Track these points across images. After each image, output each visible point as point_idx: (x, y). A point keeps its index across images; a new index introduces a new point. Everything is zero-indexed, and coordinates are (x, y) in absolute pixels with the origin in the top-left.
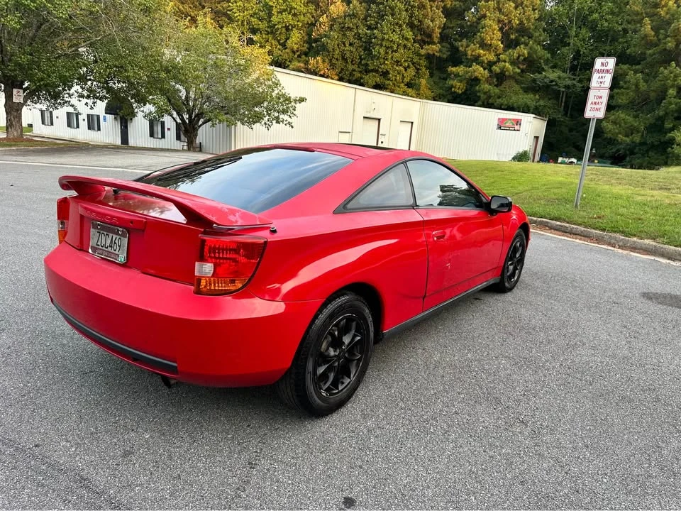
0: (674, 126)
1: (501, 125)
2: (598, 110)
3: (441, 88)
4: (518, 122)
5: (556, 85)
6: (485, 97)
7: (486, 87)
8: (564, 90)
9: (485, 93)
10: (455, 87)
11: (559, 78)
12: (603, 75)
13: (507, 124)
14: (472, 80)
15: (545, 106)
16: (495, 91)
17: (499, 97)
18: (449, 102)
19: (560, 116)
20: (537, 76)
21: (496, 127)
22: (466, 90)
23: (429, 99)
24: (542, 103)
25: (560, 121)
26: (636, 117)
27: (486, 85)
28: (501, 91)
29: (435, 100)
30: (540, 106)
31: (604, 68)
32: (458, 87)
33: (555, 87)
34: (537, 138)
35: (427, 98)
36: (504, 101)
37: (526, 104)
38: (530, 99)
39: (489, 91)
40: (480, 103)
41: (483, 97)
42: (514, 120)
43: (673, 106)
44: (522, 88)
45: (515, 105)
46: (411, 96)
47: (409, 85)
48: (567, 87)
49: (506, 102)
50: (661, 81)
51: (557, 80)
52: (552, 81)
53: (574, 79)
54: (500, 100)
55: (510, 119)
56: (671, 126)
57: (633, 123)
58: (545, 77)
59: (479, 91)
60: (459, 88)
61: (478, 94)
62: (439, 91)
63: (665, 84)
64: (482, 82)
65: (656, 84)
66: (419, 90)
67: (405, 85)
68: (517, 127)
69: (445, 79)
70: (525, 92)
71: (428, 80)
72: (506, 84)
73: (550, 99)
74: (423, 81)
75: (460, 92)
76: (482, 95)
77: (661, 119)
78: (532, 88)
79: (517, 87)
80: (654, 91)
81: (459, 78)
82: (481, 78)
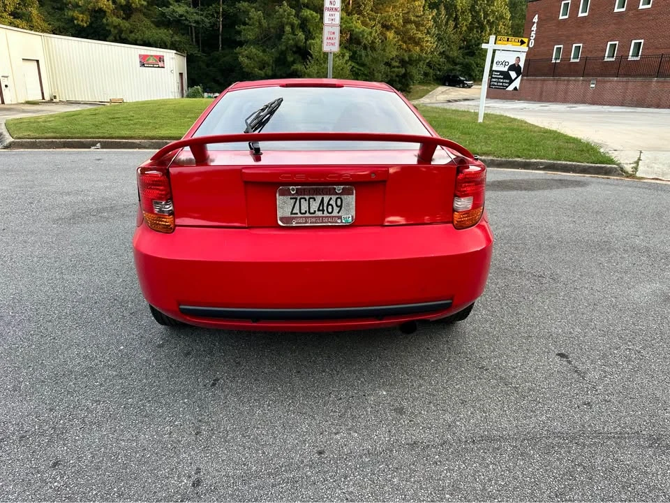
0: (294, 60)
1: (144, 62)
2: (333, 44)
3: (58, 20)
4: (161, 59)
5: (186, 19)
6: (116, 31)
7: (115, 20)
8: (194, 25)
9: (115, 27)
10: (77, 19)
11: (187, 12)
12: (333, 13)
13: (150, 61)
14: (96, 12)
15: (180, 42)
16: (125, 25)
17: (131, 32)
18: (73, 36)
19: (196, 52)
20: (164, 10)
21: (138, 64)
22: (91, 24)
23: (46, 32)
24: (176, 38)
25: (197, 56)
26: (264, 51)
27: (114, 18)
28: (131, 25)
29: (54, 33)
30: (176, 41)
31: (332, 6)
32: (81, 19)
33: (187, 23)
34: (181, 74)
35: (43, 31)
36: (138, 36)
37: (162, 39)
38: (163, 33)
39: (119, 25)
40: (111, 38)
41: (114, 31)
42: (156, 56)
43: (291, 41)
44: (152, 22)
45: (151, 40)
46: (23, 28)
47: (15, 15)
48: (197, 22)
49: (140, 38)
50: (278, 18)
51: (185, 14)
52: (181, 16)
53: (202, 15)
54: (133, 35)
55: (152, 56)
56: (292, 59)
57: (264, 57)
58: (174, 11)
59: (107, 25)
60: (82, 21)
61: (107, 28)
62: (57, 24)
63: (281, 22)
64: (107, 14)
65: (274, 22)
66: (31, 21)
67: (9, 15)
68: (161, 64)
69: (61, 9)
70: (157, 26)
71: (38, 9)
72: (134, 17)
73: (183, 34)
74: (34, 12)
75: (85, 25)
76: (112, 29)
77: (283, 53)
78: (163, 22)
79: (147, 22)
80: (273, 28)
81: (80, 9)
82: (106, 9)
